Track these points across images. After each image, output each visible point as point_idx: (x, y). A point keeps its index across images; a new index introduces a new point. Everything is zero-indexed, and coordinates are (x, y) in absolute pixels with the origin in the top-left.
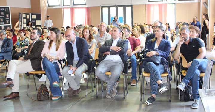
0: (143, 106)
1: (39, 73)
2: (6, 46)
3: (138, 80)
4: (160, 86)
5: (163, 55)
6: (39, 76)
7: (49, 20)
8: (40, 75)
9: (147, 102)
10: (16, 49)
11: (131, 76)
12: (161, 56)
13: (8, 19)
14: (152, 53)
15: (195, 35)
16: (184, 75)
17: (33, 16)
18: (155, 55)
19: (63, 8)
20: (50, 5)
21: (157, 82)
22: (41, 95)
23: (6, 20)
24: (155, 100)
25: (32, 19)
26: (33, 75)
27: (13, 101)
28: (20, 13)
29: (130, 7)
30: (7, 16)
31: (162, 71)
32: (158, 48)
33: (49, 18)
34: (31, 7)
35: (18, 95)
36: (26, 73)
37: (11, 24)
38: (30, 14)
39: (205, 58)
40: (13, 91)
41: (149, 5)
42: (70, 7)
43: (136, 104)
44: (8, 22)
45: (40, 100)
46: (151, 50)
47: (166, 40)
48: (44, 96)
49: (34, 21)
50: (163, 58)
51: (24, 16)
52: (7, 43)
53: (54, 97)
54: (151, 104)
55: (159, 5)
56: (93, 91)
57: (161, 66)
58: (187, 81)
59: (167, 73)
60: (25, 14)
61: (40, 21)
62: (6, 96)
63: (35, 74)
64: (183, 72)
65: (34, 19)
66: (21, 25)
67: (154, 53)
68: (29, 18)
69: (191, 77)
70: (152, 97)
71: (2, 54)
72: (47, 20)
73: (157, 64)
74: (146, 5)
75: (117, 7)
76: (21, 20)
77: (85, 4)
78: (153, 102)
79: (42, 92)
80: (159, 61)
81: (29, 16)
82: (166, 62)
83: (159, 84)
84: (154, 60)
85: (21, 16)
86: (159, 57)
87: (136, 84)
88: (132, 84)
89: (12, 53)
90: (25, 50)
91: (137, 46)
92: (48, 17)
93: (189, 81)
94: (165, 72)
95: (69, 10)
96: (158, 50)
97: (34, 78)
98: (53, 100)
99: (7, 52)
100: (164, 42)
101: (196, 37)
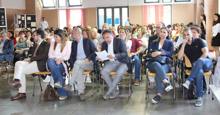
0: (149, 105)
1: (44, 73)
2: (7, 48)
3: (140, 80)
4: (166, 85)
5: (168, 54)
6: (44, 77)
7: (45, 21)
8: (45, 75)
9: (153, 100)
10: (17, 50)
11: (134, 77)
12: (166, 56)
13: (4, 20)
14: (157, 54)
15: (197, 36)
16: (188, 74)
17: (28, 17)
18: (160, 55)
19: (59, 10)
20: (45, 6)
21: (163, 81)
22: (48, 95)
23: (2, 21)
24: (160, 98)
25: (27, 21)
26: (39, 76)
27: (20, 101)
28: (15, 15)
29: (127, 9)
30: (3, 17)
31: (167, 70)
32: (162, 48)
33: (44, 20)
34: (26, 8)
35: (24, 96)
36: (32, 74)
37: (6, 26)
38: (25, 16)
39: (208, 57)
40: (20, 92)
41: (145, 6)
42: (65, 8)
43: (142, 103)
44: (3, 23)
45: (48, 100)
46: (155, 50)
47: (169, 40)
48: (51, 96)
49: (29, 23)
50: (168, 58)
51: (19, 17)
52: (8, 44)
53: (61, 97)
54: (157, 102)
55: (156, 6)
56: (98, 91)
57: (166, 66)
58: (192, 79)
59: (172, 72)
60: (20, 16)
61: (35, 23)
62: (13, 97)
63: (40, 75)
64: (187, 71)
65: (29, 20)
66: (16, 26)
67: (159, 53)
68: (24, 20)
69: (195, 76)
70: (158, 95)
71: (4, 56)
72: (42, 21)
73: (162, 64)
74: (142, 6)
75: (113, 8)
76: (16, 22)
77: (81, 5)
78: (158, 101)
79: (49, 92)
80: (164, 61)
81: (24, 17)
82: (170, 62)
83: (165, 83)
84: (159, 60)
85: (16, 18)
86: (164, 57)
87: (139, 85)
88: (135, 84)
89: (13, 54)
90: (26, 52)
91: (139, 47)
92: (43, 18)
93: (193, 80)
94: (170, 71)
95: (65, 11)
96: (162, 49)
97: (39, 79)
98: (61, 100)
99: (8, 53)
100: (168, 42)
101: (198, 38)
